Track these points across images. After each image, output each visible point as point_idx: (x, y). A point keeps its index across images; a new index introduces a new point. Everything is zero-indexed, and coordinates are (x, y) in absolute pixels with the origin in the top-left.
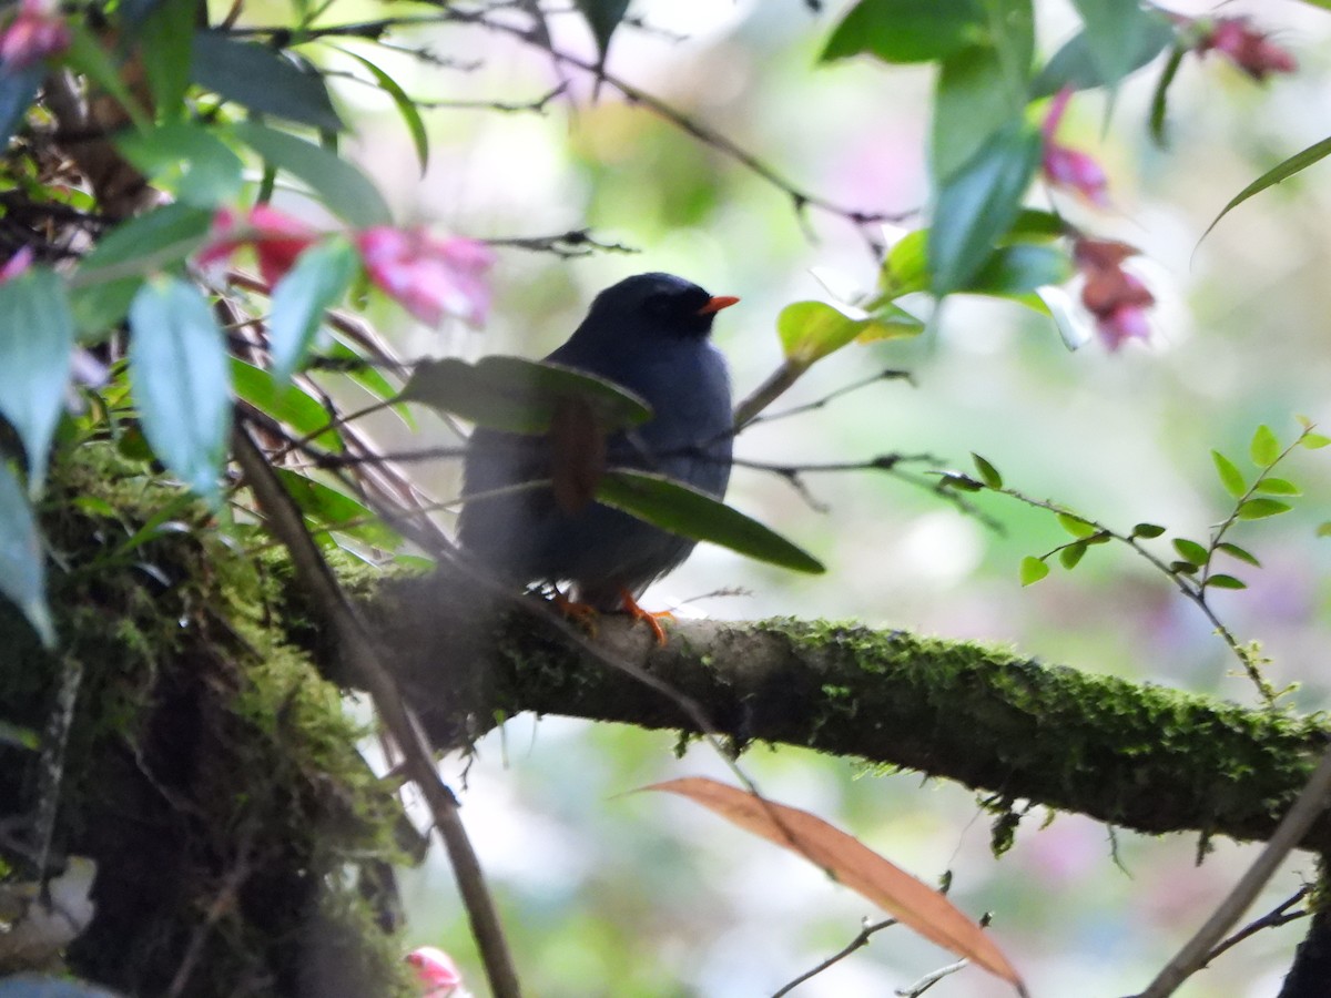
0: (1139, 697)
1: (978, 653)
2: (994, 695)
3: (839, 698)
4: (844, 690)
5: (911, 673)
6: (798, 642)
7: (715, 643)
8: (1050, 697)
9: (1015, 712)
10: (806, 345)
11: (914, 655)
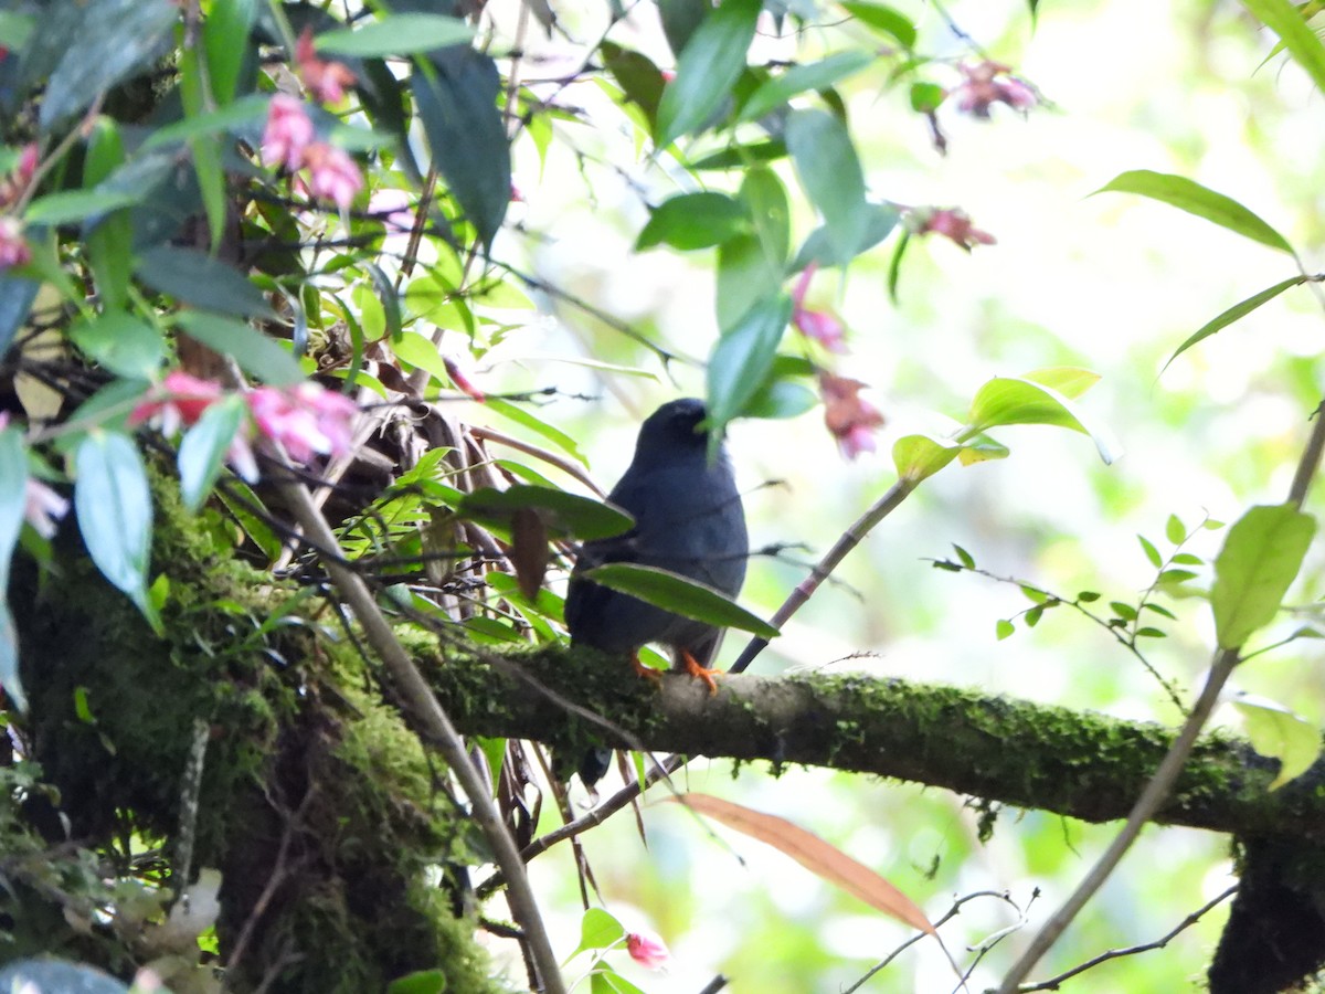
0: (1080, 721)
1: (957, 693)
2: (969, 725)
3: (850, 729)
4: (854, 724)
5: (905, 710)
6: (818, 690)
7: (756, 692)
8: (1012, 724)
9: (985, 735)
10: (914, 468)
11: (907, 696)
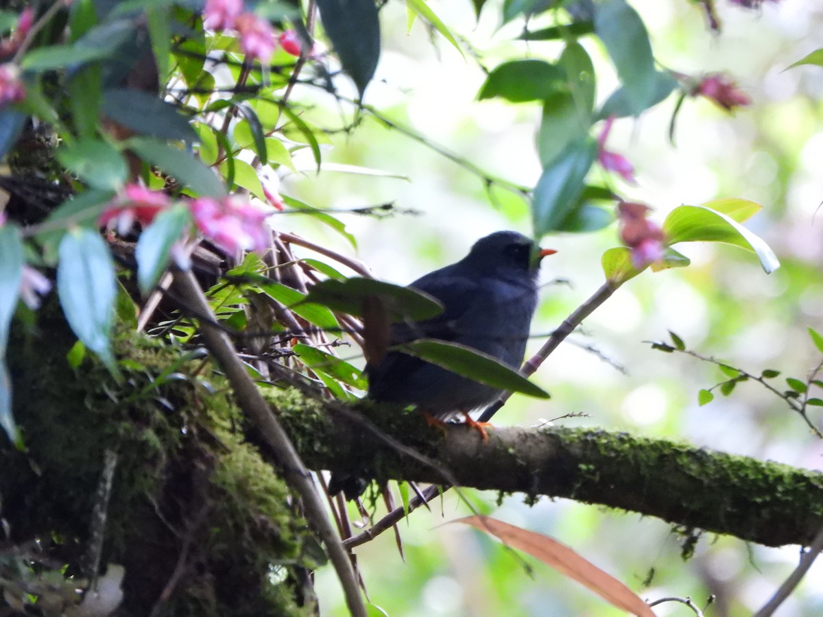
0: (763, 469)
1: (670, 445)
2: (678, 469)
3: (588, 471)
4: (591, 467)
5: (630, 457)
6: (565, 440)
7: (517, 440)
8: (711, 469)
9: (691, 478)
10: (618, 273)
11: (632, 446)
